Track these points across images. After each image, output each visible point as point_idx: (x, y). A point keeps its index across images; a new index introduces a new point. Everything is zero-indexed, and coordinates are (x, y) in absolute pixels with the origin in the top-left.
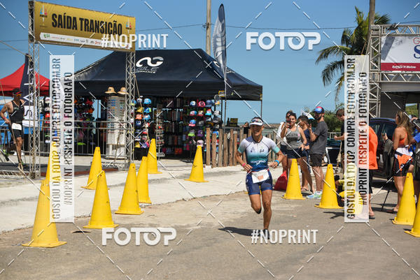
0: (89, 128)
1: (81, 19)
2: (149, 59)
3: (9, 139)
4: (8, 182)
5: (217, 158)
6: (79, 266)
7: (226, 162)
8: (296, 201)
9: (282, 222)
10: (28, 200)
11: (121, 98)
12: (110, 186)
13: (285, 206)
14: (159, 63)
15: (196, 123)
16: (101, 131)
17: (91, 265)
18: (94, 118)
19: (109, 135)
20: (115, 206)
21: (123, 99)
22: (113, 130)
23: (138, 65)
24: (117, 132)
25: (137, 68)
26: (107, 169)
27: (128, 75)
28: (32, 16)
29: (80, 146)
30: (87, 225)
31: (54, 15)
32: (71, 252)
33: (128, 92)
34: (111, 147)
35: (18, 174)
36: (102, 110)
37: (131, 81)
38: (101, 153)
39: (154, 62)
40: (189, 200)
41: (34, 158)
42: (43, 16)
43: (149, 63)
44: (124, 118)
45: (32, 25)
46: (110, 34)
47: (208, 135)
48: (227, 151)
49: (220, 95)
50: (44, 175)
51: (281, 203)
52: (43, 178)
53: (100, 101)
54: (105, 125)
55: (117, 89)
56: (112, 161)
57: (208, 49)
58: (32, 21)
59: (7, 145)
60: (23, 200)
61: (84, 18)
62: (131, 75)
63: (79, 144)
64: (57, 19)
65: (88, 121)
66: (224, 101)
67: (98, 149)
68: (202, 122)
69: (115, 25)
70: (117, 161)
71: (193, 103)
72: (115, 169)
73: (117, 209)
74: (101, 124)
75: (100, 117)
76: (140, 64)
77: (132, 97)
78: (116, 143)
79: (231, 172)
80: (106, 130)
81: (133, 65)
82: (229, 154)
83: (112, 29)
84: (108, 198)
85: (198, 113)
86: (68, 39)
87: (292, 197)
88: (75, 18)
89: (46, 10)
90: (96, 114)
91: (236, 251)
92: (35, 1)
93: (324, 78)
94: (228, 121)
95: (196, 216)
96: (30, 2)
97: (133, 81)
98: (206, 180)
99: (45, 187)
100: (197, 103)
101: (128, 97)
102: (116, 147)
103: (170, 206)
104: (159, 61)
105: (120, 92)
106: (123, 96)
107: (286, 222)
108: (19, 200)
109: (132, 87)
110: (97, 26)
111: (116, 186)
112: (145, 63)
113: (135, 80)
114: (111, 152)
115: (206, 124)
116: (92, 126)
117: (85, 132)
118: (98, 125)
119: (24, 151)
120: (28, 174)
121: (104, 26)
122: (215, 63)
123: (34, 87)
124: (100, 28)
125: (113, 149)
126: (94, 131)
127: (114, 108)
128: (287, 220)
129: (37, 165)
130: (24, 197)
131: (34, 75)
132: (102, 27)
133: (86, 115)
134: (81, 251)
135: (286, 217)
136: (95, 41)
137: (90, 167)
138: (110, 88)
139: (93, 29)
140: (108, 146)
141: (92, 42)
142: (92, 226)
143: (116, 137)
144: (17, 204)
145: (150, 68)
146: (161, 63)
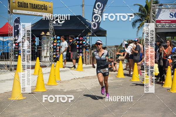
1: (30, 4)
2: (59, 20)
4: (0, 73)
5: (88, 61)
6: (31, 108)
8: (122, 79)
9: (116, 88)
10: (9, 80)
12: (44, 74)
13: (117, 81)
14: (63, 22)
15: (79, 46)
16: (39, 50)
18: (36, 45)
19: (42, 52)
22: (44, 50)
23: (54, 22)
24: (46, 51)
25: (54, 24)
26: (42, 67)
27: (50, 27)
28: (9, 3)
30: (34, 90)
31: (19, 2)
32: (28, 102)
33: (50, 34)
34: (43, 57)
35: (5, 69)
36: (39, 41)
37: (51, 29)
38: (40, 60)
39: (61, 21)
40: (77, 79)
41: (11, 62)
42: (14, 3)
43: (59, 22)
44: (49, 45)
45: (9, 7)
47: (84, 51)
49: (89, 35)
50: (15, 69)
52: (15, 71)
53: (38, 38)
54: (41, 48)
55: (46, 33)
56: (44, 63)
57: (83, 15)
58: (9, 5)
60: (7, 80)
61: (31, 3)
62: (51, 27)
64: (20, 4)
65: (33, 46)
66: (90, 37)
67: (38, 58)
68: (82, 46)
69: (44, 6)
70: (46, 63)
72: (46, 66)
73: (47, 83)
75: (38, 45)
76: (55, 22)
77: (52, 36)
78: (45, 55)
80: (41, 50)
81: (52, 23)
83: (43, 8)
84: (43, 78)
85: (79, 42)
86: (25, 12)
87: (120, 77)
88: (27, 3)
90: (37, 43)
93: (133, 25)
94: (92, 45)
95: (80, 86)
97: (52, 29)
98: (83, 70)
99: (17, 75)
100: (79, 38)
101: (50, 36)
102: (45, 57)
103: (69, 81)
106: (48, 36)
107: (118, 88)
108: (5, 80)
109: (52, 32)
111: (46, 73)
112: (57, 22)
113: (53, 29)
114: (43, 59)
115: (83, 47)
116: (35, 48)
118: (38, 48)
119: (7, 60)
120: (9, 69)
121: (40, 7)
122: (87, 20)
123: (11, 33)
124: (38, 7)
125: (44, 58)
126: (36, 51)
127: (44, 41)
128: (118, 87)
129: (13, 65)
130: (7, 79)
131: (11, 27)
132: (39, 7)
133: (33, 44)
134: (32, 101)
135: (118, 85)
136: (36, 12)
137: (35, 66)
138: (43, 32)
139: (35, 8)
140: (42, 57)
141: (35, 13)
142: (37, 91)
143: (46, 53)
144: (4, 82)
145: (59, 24)
146: (64, 22)
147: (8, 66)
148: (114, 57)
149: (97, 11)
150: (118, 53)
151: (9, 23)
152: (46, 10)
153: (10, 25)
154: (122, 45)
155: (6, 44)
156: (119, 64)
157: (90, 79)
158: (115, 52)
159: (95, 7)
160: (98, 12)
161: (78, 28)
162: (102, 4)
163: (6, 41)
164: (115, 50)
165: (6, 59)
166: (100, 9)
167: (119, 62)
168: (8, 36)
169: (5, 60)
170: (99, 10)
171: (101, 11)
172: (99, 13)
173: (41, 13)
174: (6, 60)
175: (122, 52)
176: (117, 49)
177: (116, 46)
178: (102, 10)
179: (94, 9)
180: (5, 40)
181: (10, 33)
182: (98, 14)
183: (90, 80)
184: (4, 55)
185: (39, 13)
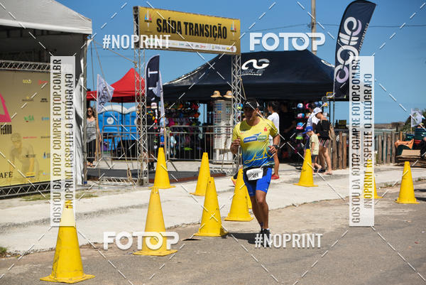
0: (195, 133)
1: (186, 24)
2: (254, 62)
3: (116, 144)
4: (117, 189)
6: (190, 275)
7: (335, 165)
8: (409, 206)
9: (397, 228)
10: (137, 207)
11: (227, 102)
12: (219, 192)
13: (398, 210)
14: (265, 66)
16: (208, 136)
17: (203, 274)
18: (200, 123)
19: (216, 140)
20: (225, 213)
21: (229, 102)
22: (219, 134)
23: (244, 67)
24: (223, 136)
25: (242, 70)
26: (215, 175)
27: (234, 79)
28: (137, 22)
29: (187, 151)
30: (197, 232)
31: (159, 20)
32: (182, 261)
33: (234, 95)
34: (218, 152)
35: (127, 181)
36: (208, 114)
37: (237, 84)
38: (209, 158)
39: (259, 64)
40: (299, 205)
41: (142, 165)
42: (147, 21)
43: (255, 66)
44: (231, 122)
45: (137, 31)
46: (215, 37)
48: (336, 153)
49: (328, 97)
50: (152, 181)
51: (394, 208)
52: (152, 185)
53: (206, 105)
54: (211, 130)
55: (223, 93)
56: (220, 166)
58: (137, 27)
59: (114, 151)
60: (132, 207)
61: (189, 22)
62: (237, 77)
63: (186, 149)
64: (161, 24)
65: (194, 125)
66: (332, 102)
67: (205, 155)
69: (220, 28)
70: (225, 166)
71: (301, 105)
72: (223, 175)
73: (227, 216)
74: (208, 129)
75: (206, 122)
76: (246, 66)
77: (239, 101)
78: (223, 148)
79: (342, 175)
80: (212, 135)
81: (238, 68)
82: (338, 157)
83: (217, 32)
84: (218, 204)
85: (305, 115)
86: (173, 44)
87: (405, 202)
88: (179, 23)
89: (150, 15)
90: (202, 118)
91: (349, 259)
92: (139, 7)
94: (337, 123)
95: (306, 222)
96: (134, 8)
97: (239, 85)
98: (315, 184)
99: (155, 196)
100: (304, 105)
101: (234, 101)
102: (223, 152)
103: (280, 212)
104: (264, 63)
105: (225, 96)
106: (230, 100)
107: (400, 228)
108: (128, 207)
109: (238, 90)
110: (202, 30)
111: (225, 191)
112: (250, 65)
113: (241, 83)
114: (218, 157)
116: (199, 131)
117: (192, 137)
118: (205, 130)
119: (131, 158)
120: (136, 181)
121: (209, 30)
122: (323, 61)
123: (141, 93)
124: (205, 32)
125: (220, 153)
126: (201, 136)
127: (220, 112)
128: (402, 225)
129: (145, 171)
130: (132, 204)
131: (140, 81)
132: (206, 30)
133: (193, 119)
134: (191, 259)
135: (400, 222)
136: (199, 44)
137: (198, 172)
138: (216, 92)
139: (198, 33)
140: (215, 151)
141: (197, 46)
142: (202, 234)
143: (224, 142)
144: (126, 212)
145: (256, 70)
146: (267, 65)
147: (135, 174)
148: (391, 150)
149: (348, 38)
150: (399, 142)
151: (137, 70)
152: (225, 38)
153: (138, 75)
154: (410, 121)
155: (130, 119)
156: (403, 170)
157: (331, 205)
158: (393, 138)
159: (341, 30)
160: (350, 41)
161: (300, 82)
162: (359, 22)
163: (129, 113)
164: (391, 135)
165: (128, 156)
166: (355, 33)
167: (403, 165)
168: (134, 101)
169: (128, 160)
170: (351, 36)
171: (357, 38)
172: (352, 43)
173: (212, 45)
174: (130, 160)
175: (410, 140)
176: (397, 131)
177: (396, 125)
178: (360, 35)
179: (341, 35)
180: (126, 111)
181: (138, 95)
182: (349, 45)
183: (331, 208)
184: (124, 146)
185: (206, 45)
